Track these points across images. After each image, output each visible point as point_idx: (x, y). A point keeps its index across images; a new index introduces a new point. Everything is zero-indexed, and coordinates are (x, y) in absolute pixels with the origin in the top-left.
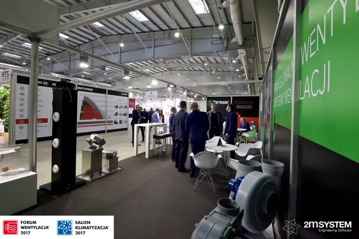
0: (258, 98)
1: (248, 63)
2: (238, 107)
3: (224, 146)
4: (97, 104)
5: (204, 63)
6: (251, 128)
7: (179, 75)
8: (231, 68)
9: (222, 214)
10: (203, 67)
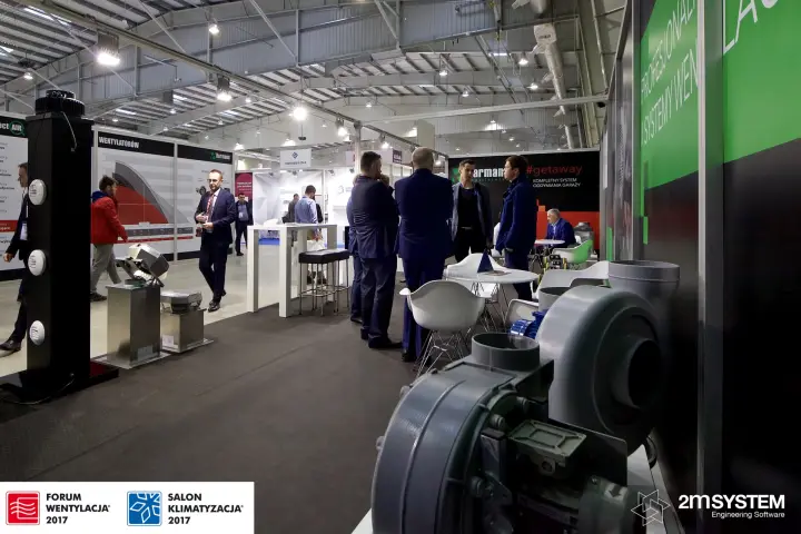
0: (596, 156)
1: (564, 65)
2: (539, 183)
3: (496, 272)
4: (151, 183)
5: (438, 71)
6: (578, 238)
7: (369, 106)
8: (517, 84)
9: (486, 368)
10: (437, 81)
